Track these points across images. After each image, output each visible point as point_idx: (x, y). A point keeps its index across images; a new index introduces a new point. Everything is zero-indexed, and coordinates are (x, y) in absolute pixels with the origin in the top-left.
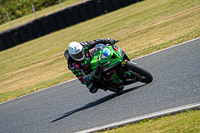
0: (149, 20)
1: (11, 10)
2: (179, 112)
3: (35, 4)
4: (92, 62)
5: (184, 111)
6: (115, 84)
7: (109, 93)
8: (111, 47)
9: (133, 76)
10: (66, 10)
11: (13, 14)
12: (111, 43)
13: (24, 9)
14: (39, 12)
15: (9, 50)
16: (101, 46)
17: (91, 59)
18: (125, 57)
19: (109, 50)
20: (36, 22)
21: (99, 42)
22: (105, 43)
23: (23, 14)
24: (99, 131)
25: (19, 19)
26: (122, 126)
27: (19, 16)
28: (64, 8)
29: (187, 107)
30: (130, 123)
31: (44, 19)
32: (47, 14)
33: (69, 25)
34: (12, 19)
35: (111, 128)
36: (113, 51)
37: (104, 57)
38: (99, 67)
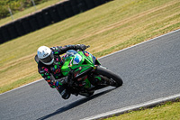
2: (123, 113)
4: (64, 67)
5: (127, 112)
6: (87, 89)
8: (81, 53)
12: (82, 49)
16: (72, 52)
18: (97, 63)
19: (80, 56)
22: (75, 48)
29: (129, 108)
33: (20, 36)
36: (84, 57)
37: (75, 63)
38: (70, 73)
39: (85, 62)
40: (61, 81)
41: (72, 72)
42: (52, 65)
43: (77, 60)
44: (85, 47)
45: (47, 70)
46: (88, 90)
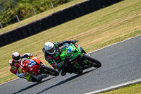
0: (134, 12)
1: (36, 7)
3: (53, 2)
6: (77, 69)
7: (74, 75)
8: (73, 45)
9: (88, 64)
10: (75, 6)
11: (38, 9)
12: (74, 43)
13: (45, 6)
14: (56, 8)
15: (36, 35)
16: (67, 45)
17: (60, 53)
19: (72, 47)
20: (54, 15)
21: (65, 43)
22: (69, 43)
23: (45, 9)
24: (101, 92)
25: (42, 13)
26: (117, 88)
27: (42, 11)
28: (74, 5)
30: (123, 87)
31: (60, 12)
32: (62, 9)
34: (37, 13)
35: (109, 90)
36: (75, 48)
37: (69, 52)
38: (66, 59)
39: (76, 51)
40: (60, 65)
41: (67, 58)
42: (54, 54)
43: (70, 50)
44: (76, 42)
45: (51, 58)
46: (79, 70)
